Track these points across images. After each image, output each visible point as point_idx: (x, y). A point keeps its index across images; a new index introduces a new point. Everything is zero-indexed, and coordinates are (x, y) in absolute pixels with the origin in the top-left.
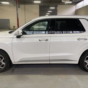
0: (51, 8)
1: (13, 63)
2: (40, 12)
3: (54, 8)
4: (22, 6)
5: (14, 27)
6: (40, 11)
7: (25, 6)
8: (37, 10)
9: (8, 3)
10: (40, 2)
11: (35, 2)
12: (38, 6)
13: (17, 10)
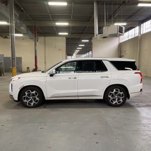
0: (83, 41)
1: (46, 99)
2: (66, 46)
3: (88, 41)
4: (41, 39)
5: (28, 68)
6: (67, 44)
7: (45, 39)
8: (63, 44)
9: (21, 35)
10: (67, 34)
11: (60, 34)
12: (65, 39)
13: (35, 46)
